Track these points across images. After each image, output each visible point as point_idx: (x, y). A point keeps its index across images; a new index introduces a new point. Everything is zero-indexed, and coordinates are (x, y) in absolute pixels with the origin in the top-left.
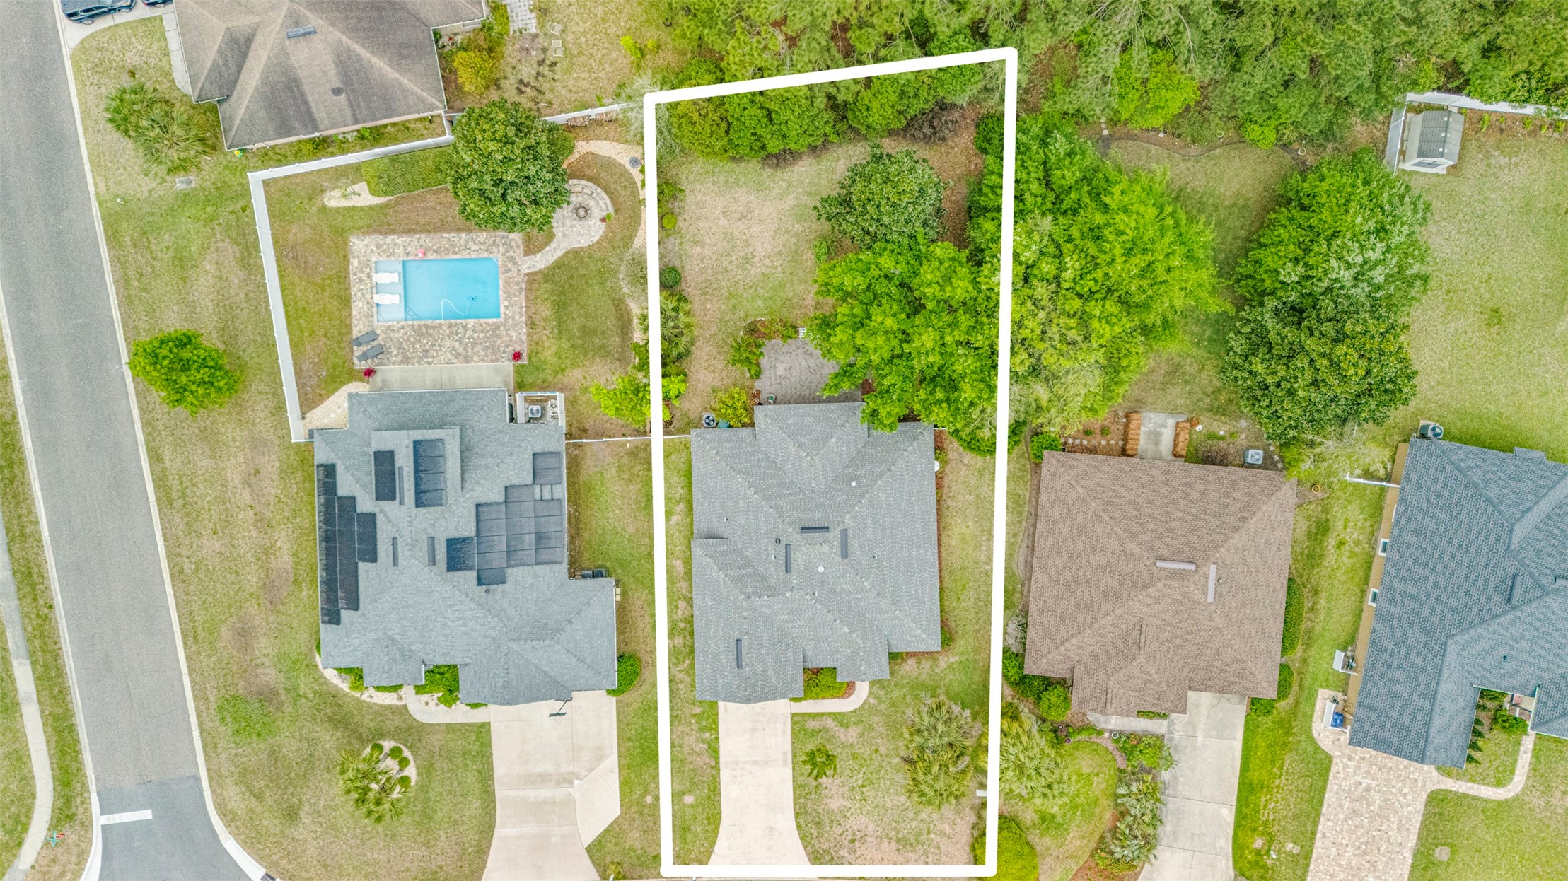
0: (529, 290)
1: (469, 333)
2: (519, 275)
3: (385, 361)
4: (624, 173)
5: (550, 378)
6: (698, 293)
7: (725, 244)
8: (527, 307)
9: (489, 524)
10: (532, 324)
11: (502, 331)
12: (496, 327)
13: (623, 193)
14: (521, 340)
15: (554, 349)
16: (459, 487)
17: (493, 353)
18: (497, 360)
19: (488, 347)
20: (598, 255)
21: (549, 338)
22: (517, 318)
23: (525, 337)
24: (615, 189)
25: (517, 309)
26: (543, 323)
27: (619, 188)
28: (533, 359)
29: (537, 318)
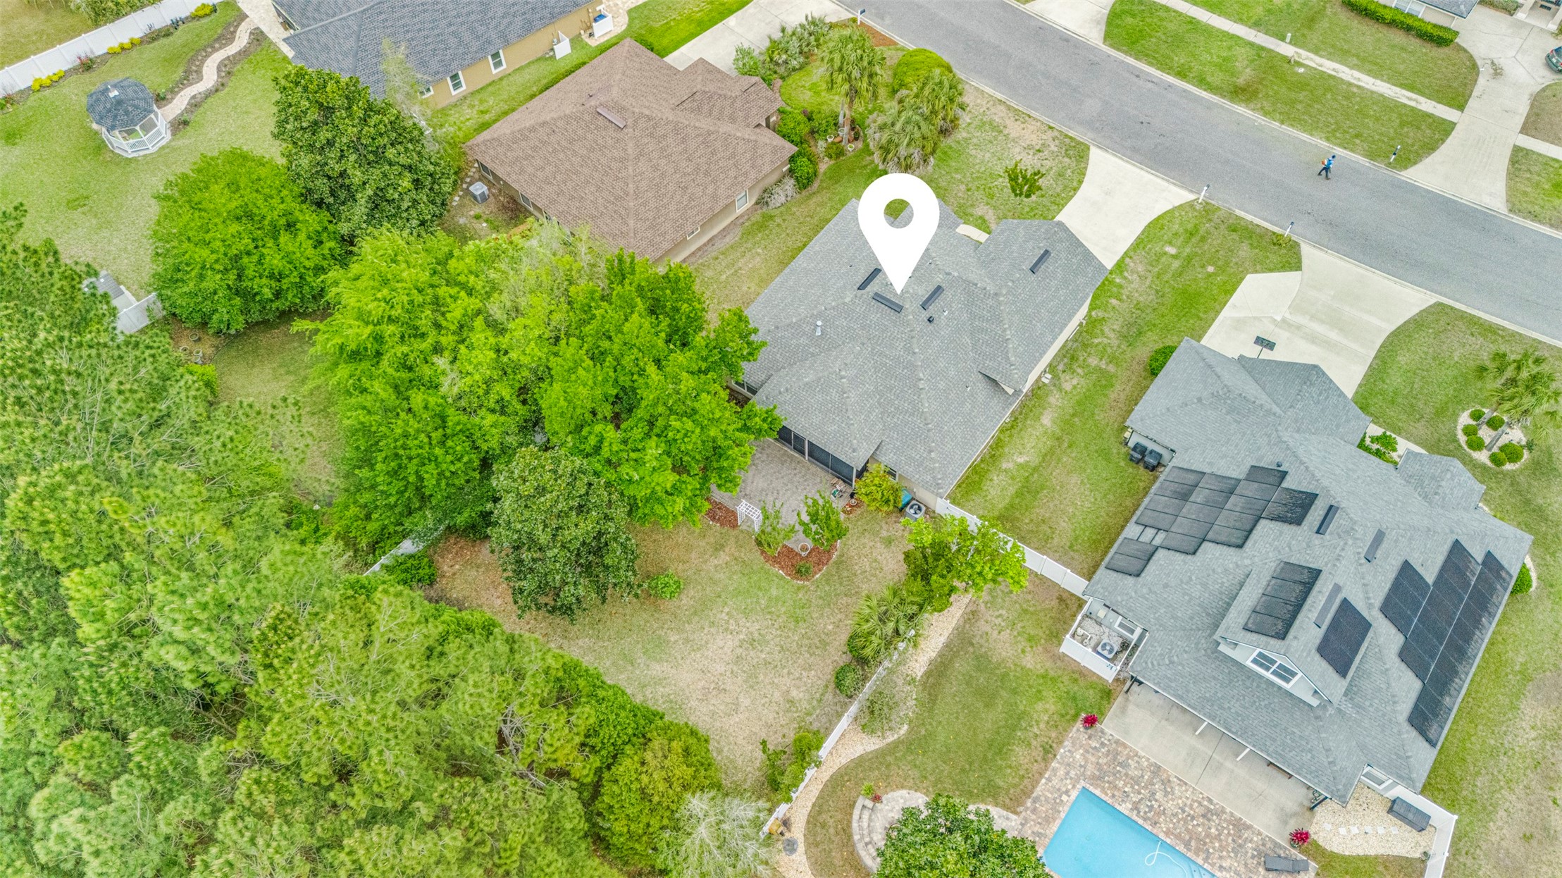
0: (1027, 793)
1: (1135, 798)
2: (1025, 819)
3: (1269, 845)
4: (812, 843)
5: (1065, 679)
6: (831, 649)
7: (761, 677)
8: (1041, 775)
9: (1238, 525)
10: (1048, 752)
11: (1091, 769)
12: (1097, 779)
13: (831, 822)
14: (1074, 744)
15: (1040, 706)
16: (1253, 576)
17: (1117, 755)
18: (1117, 742)
19: (1120, 764)
20: (914, 773)
21: (1038, 723)
22: (1061, 772)
23: (1066, 743)
24: (837, 834)
25: (1055, 781)
26: (1034, 743)
27: (832, 831)
28: (1072, 712)
29: (1038, 753)
